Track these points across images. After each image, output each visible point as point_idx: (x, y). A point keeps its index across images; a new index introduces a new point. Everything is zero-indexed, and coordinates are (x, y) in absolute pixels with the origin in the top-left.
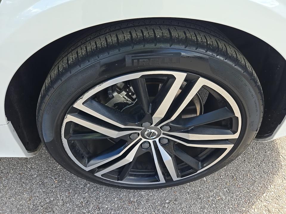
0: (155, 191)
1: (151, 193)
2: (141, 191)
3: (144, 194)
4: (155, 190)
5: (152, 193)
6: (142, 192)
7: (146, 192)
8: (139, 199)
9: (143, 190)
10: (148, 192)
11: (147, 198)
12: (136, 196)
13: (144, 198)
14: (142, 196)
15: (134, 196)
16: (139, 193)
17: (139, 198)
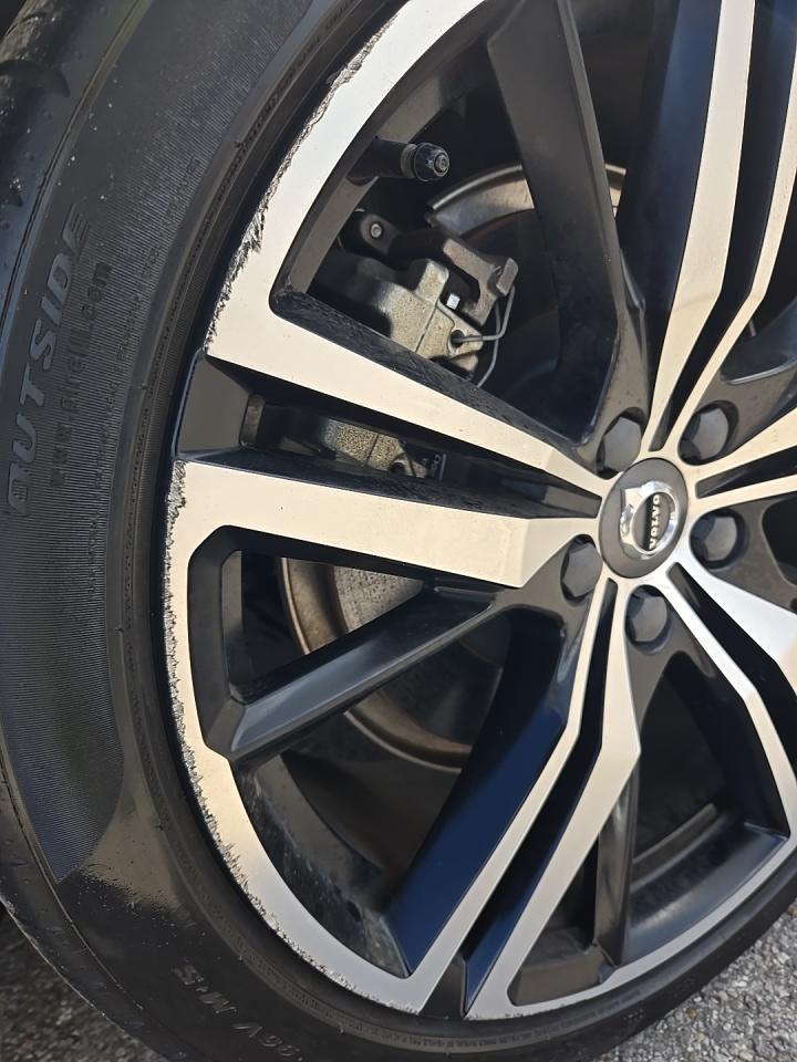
0: (782, 930)
1: (775, 950)
2: (725, 981)
3: (749, 983)
4: (777, 925)
5: (781, 950)
6: (736, 984)
7: (751, 966)
8: (757, 1031)
9: (727, 966)
10: (758, 957)
11: (784, 994)
12: (728, 1027)
13: (775, 1006)
14: (750, 1005)
15: (718, 1034)
16: (725, 997)
17: (751, 1023)
